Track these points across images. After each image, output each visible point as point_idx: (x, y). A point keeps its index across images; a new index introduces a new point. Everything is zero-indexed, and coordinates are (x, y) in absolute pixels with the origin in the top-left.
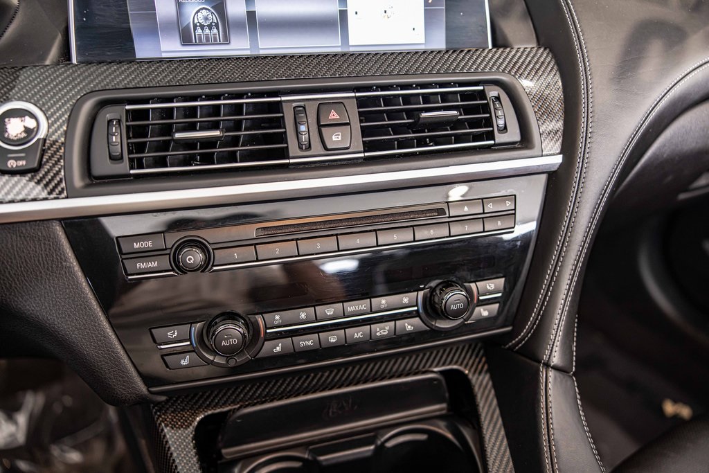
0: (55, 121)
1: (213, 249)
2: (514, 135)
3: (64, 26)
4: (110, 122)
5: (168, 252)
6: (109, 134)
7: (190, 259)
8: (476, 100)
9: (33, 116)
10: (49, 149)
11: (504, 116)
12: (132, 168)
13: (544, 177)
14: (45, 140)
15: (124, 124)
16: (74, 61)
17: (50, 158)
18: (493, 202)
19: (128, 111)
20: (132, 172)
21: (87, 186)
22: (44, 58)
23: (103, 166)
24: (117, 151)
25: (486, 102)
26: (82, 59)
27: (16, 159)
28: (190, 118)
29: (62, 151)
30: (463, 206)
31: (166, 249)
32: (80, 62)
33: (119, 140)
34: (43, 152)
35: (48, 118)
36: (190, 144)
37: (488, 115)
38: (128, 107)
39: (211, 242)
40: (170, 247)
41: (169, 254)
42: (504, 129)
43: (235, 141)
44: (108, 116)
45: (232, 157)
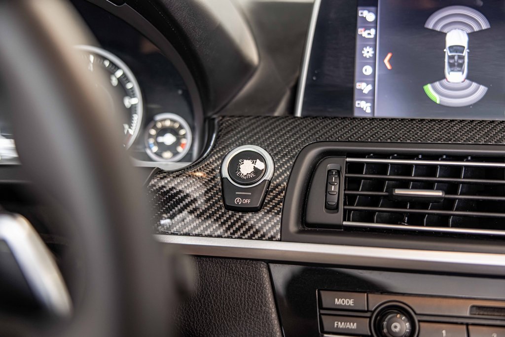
0: (280, 167)
1: (419, 321)
4: (329, 171)
5: (368, 314)
6: (328, 183)
7: (396, 327)
9: (263, 159)
10: (272, 191)
12: (345, 219)
14: (270, 182)
15: (344, 174)
16: (299, 113)
17: (271, 201)
19: (347, 162)
20: (345, 223)
21: (300, 232)
22: (273, 109)
23: (318, 214)
24: (333, 200)
26: (306, 114)
27: (243, 197)
29: (283, 195)
31: (368, 311)
32: (304, 117)
33: (337, 190)
34: (267, 193)
35: (274, 163)
36: (403, 201)
38: (348, 159)
39: (418, 312)
40: (373, 309)
41: (370, 318)
44: (329, 166)
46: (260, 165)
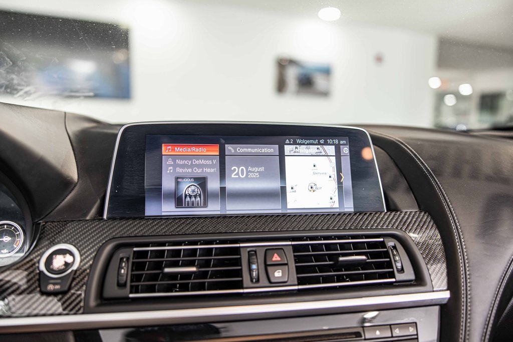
0: (85, 258)
2: (409, 275)
3: (102, 195)
4: (122, 259)
6: (120, 268)
8: (379, 248)
9: (71, 254)
10: (78, 277)
11: (400, 260)
12: (131, 293)
13: (437, 308)
14: (76, 271)
15: (131, 260)
16: (105, 217)
17: (77, 284)
18: (399, 328)
19: (135, 252)
20: (131, 295)
21: (98, 305)
22: (86, 214)
23: (112, 290)
24: (122, 281)
25: (386, 250)
26: (110, 216)
27: (54, 284)
28: (175, 258)
29: (86, 279)
30: (375, 331)
32: (108, 218)
33: (126, 272)
34: (74, 279)
35: (81, 256)
36: (173, 276)
37: (388, 260)
38: (135, 249)
42: (402, 270)
43: (204, 275)
44: (121, 255)
45: (201, 287)
46: (69, 259)
